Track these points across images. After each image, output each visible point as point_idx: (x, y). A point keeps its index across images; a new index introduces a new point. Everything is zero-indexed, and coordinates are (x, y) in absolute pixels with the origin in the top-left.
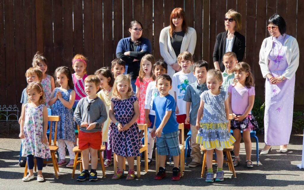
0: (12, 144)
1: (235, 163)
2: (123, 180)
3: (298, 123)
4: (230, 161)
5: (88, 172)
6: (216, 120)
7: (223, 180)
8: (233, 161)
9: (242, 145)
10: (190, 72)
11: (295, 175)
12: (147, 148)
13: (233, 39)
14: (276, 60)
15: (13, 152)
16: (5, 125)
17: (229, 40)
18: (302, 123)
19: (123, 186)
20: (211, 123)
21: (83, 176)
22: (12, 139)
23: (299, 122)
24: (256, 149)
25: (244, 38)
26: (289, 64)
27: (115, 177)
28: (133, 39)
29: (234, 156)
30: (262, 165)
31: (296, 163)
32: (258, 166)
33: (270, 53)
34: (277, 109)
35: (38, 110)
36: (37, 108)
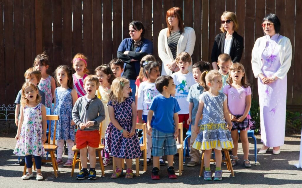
0: (11, 143)
1: (234, 163)
2: (121, 178)
3: (296, 123)
4: (228, 161)
5: (87, 171)
6: (217, 121)
7: (222, 179)
8: (232, 161)
9: (240, 145)
10: (188, 72)
11: (292, 174)
13: (232, 40)
14: (269, 59)
16: (4, 125)
17: (227, 41)
18: (300, 123)
20: (212, 123)
21: (82, 175)
24: (254, 149)
25: (242, 39)
26: (281, 63)
27: (114, 176)
29: (232, 156)
30: (260, 164)
31: (294, 163)
32: (256, 165)
33: (263, 52)
34: (272, 110)
35: (37, 110)
36: (35, 107)
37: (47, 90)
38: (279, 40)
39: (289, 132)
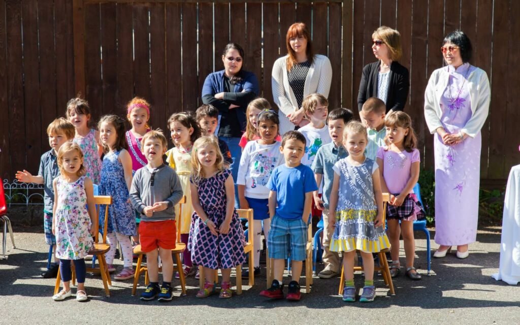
0: (35, 242)
1: (393, 272)
3: (494, 209)
4: (384, 269)
5: (159, 286)
6: (358, 205)
8: (390, 269)
11: (488, 291)
12: (253, 248)
13: (390, 73)
14: (453, 105)
15: (37, 253)
16: (24, 212)
17: (383, 75)
19: (214, 308)
20: (351, 209)
21: (150, 292)
22: (35, 234)
23: (496, 206)
24: (426, 249)
25: (407, 72)
26: (473, 111)
27: (201, 293)
28: (227, 74)
29: (391, 261)
30: (436, 274)
31: (491, 272)
32: (429, 276)
33: (444, 93)
34: (457, 187)
35: (77, 187)
36: (74, 183)
37: (91, 152)
38: (470, 74)
39: (483, 223)
